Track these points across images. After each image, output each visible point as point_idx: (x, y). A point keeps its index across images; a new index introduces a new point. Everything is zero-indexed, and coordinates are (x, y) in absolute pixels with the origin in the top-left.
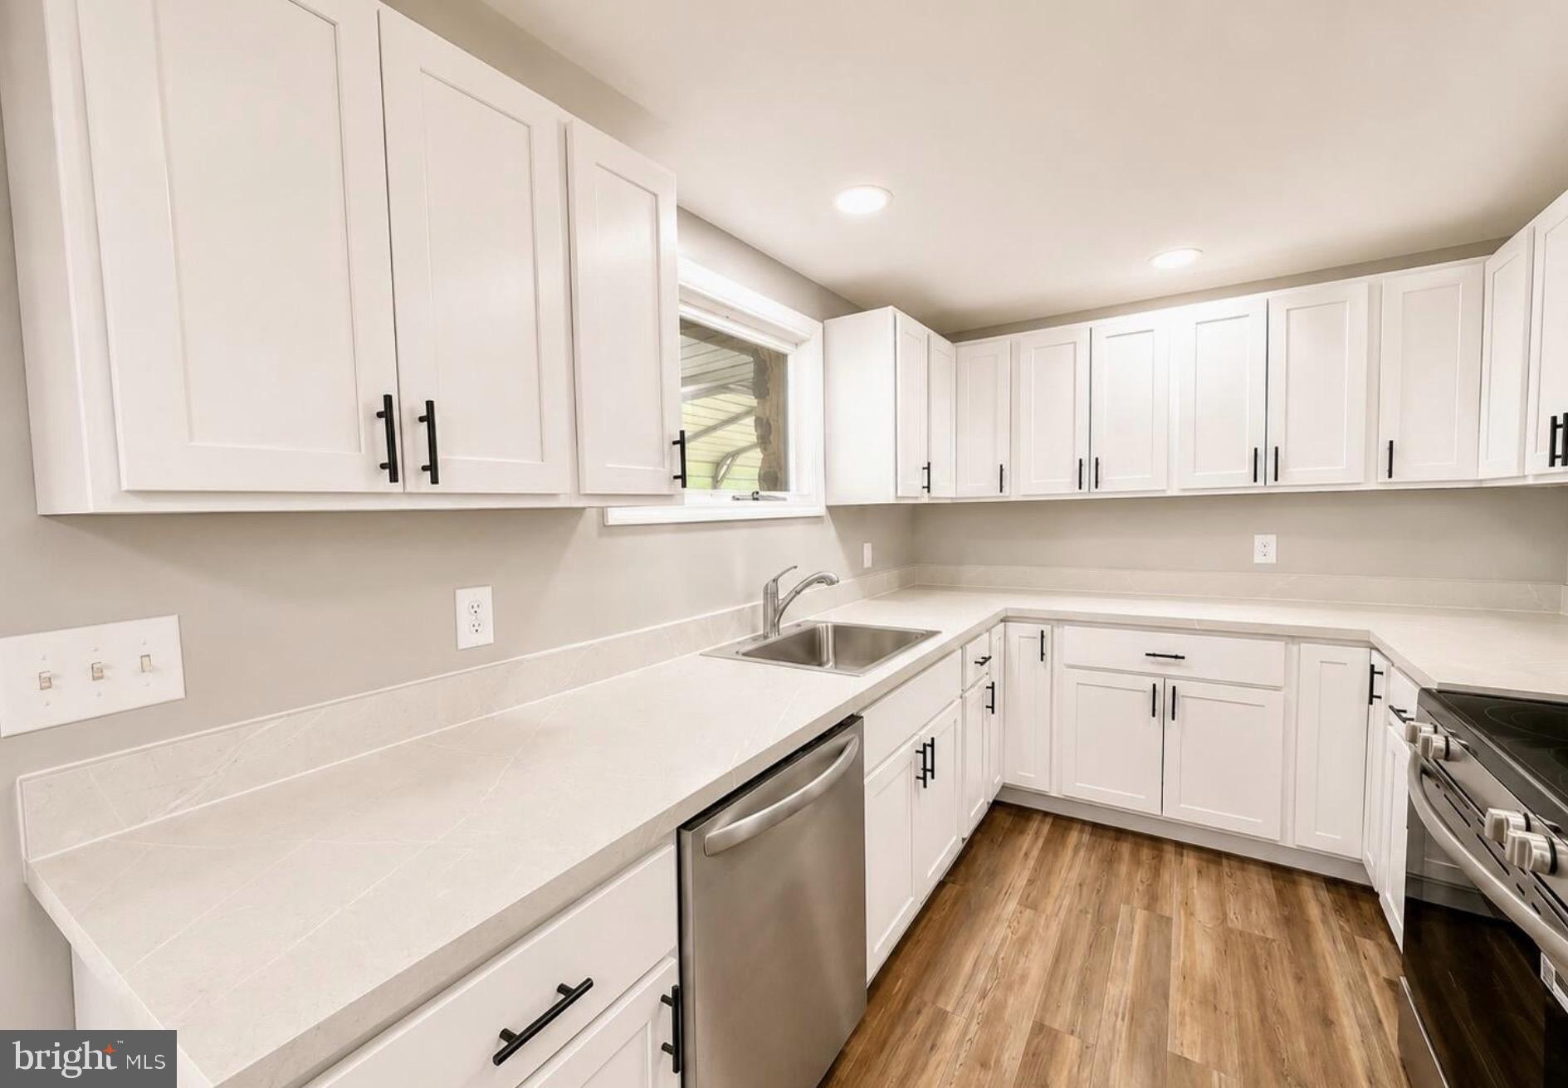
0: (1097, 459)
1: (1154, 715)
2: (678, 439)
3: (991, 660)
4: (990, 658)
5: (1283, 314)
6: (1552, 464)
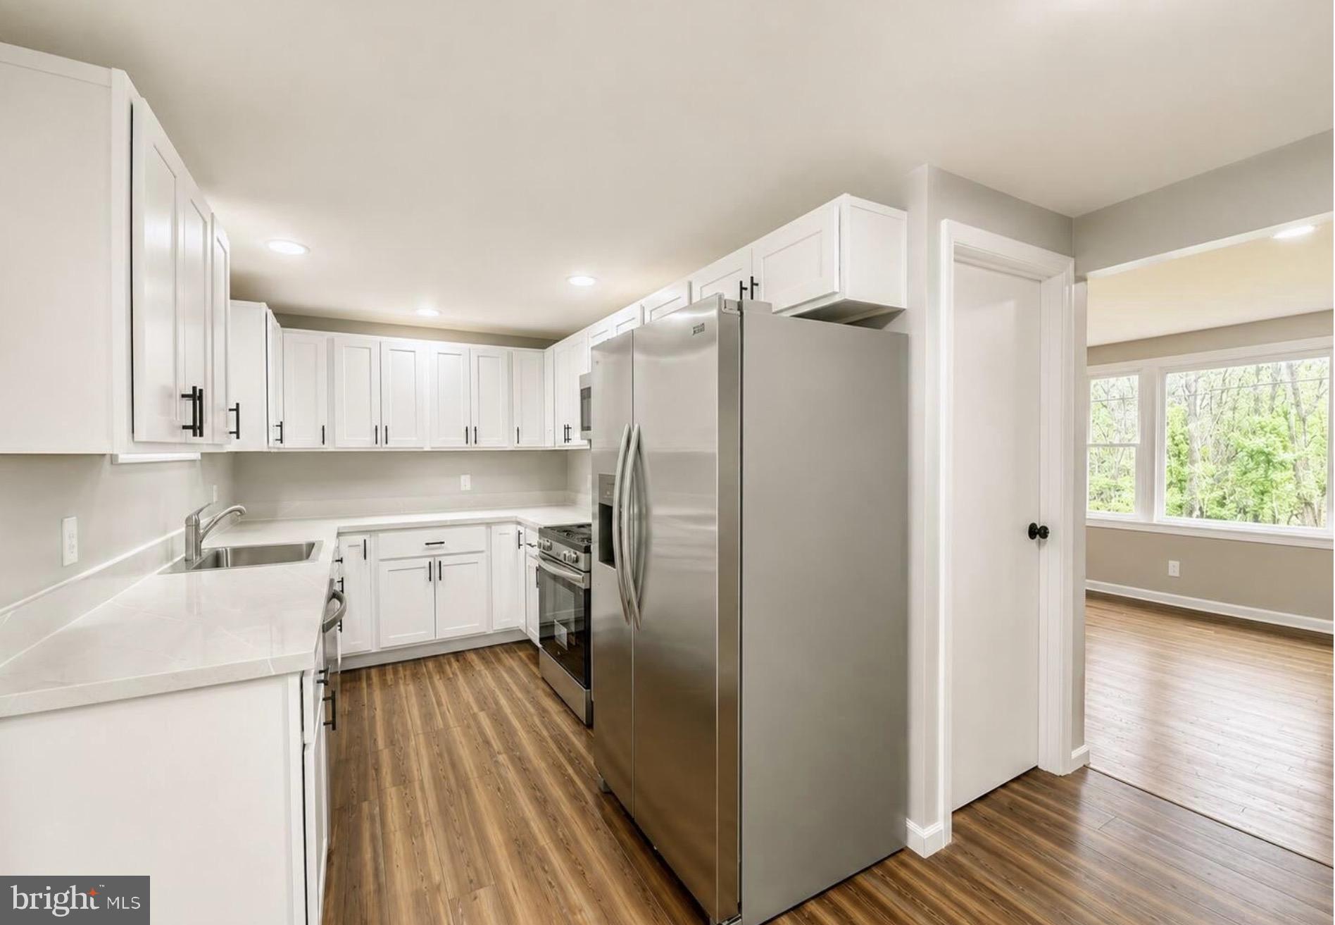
1: (431, 580)
2: (235, 407)
5: (476, 358)
6: (565, 442)
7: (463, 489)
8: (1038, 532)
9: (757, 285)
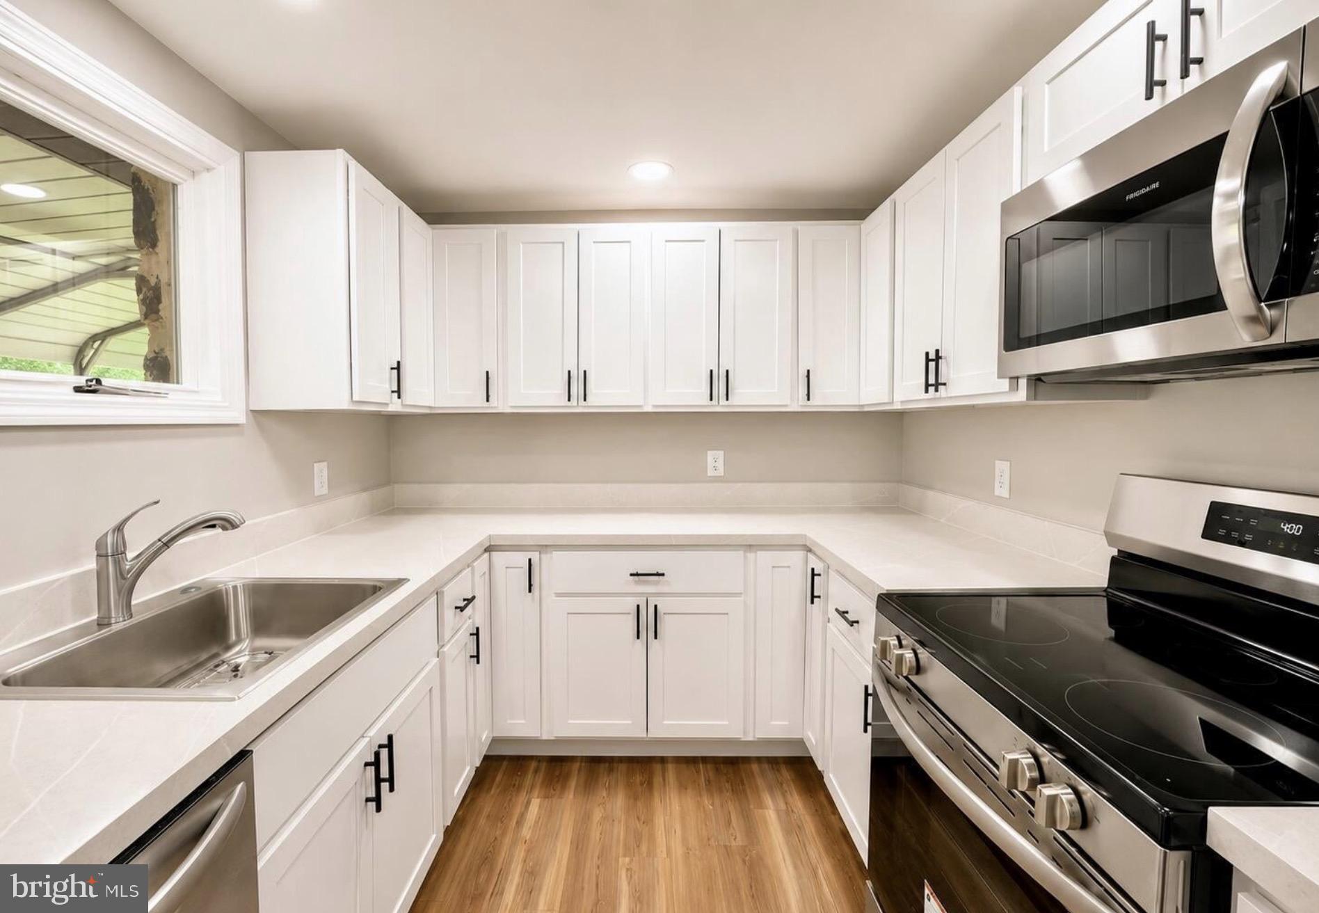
0: (585, 372)
1: (638, 638)
3: (475, 600)
4: (474, 598)
5: (731, 245)
6: (927, 391)
7: (710, 473)
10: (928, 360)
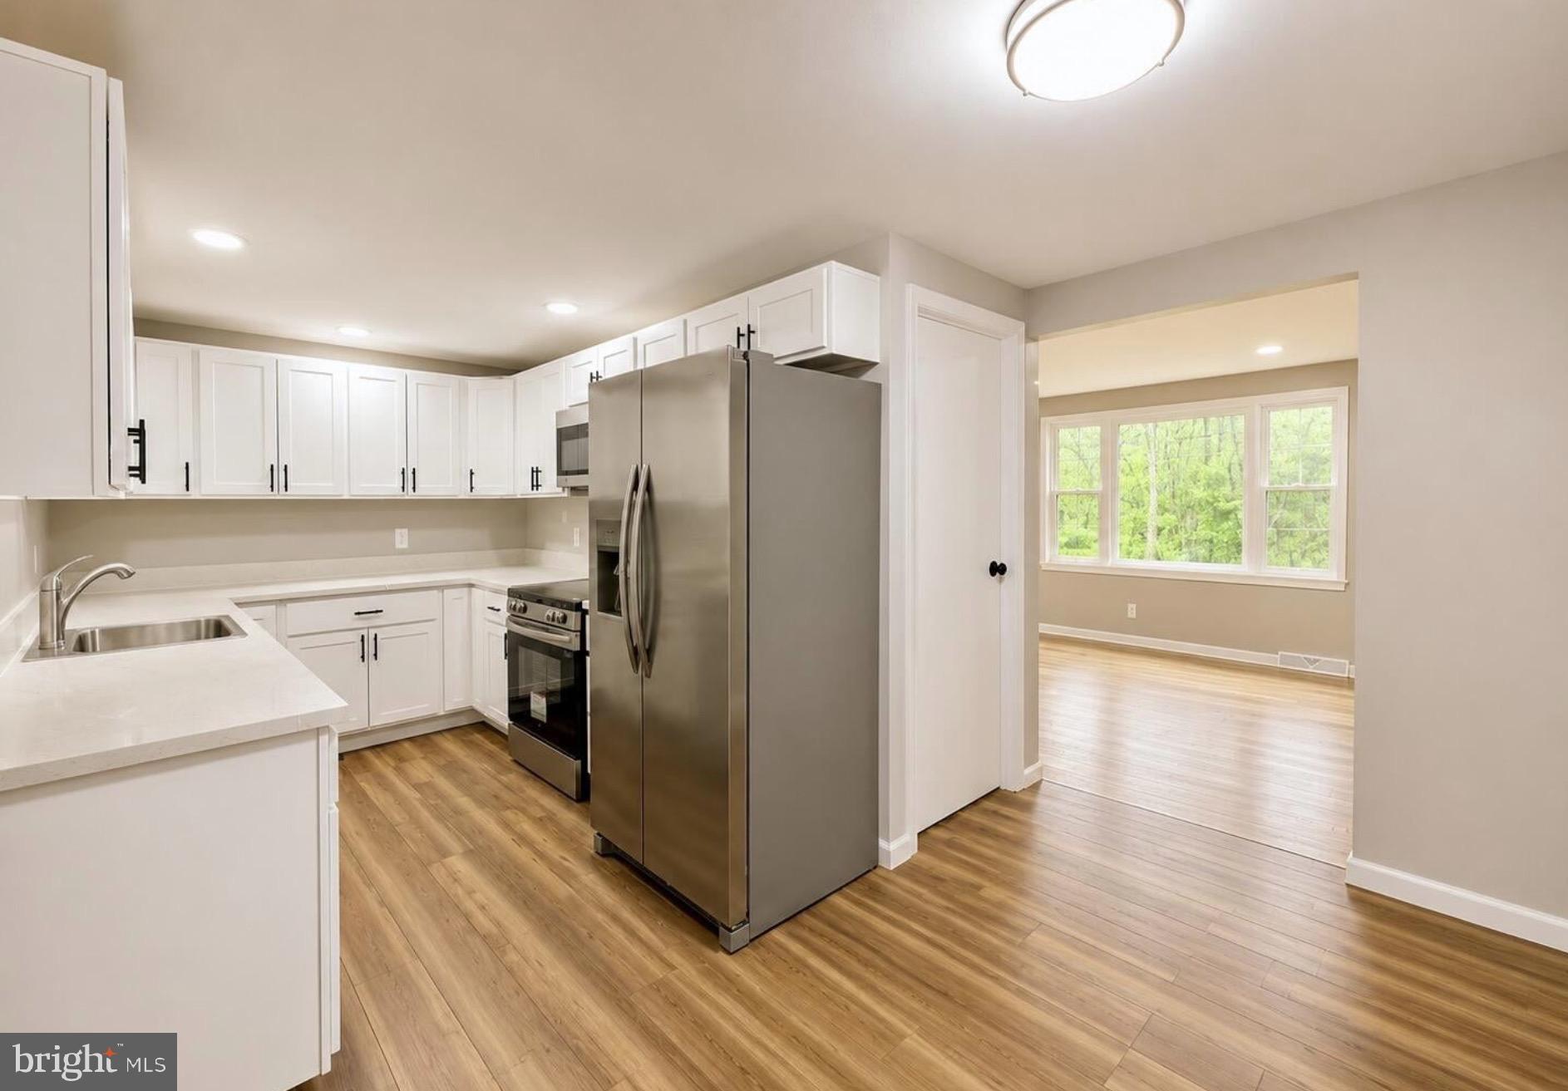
0: (285, 466)
1: (362, 659)
5: (415, 386)
6: (533, 489)
7: (399, 546)
8: (997, 569)
9: (753, 332)
10: (533, 471)
